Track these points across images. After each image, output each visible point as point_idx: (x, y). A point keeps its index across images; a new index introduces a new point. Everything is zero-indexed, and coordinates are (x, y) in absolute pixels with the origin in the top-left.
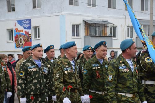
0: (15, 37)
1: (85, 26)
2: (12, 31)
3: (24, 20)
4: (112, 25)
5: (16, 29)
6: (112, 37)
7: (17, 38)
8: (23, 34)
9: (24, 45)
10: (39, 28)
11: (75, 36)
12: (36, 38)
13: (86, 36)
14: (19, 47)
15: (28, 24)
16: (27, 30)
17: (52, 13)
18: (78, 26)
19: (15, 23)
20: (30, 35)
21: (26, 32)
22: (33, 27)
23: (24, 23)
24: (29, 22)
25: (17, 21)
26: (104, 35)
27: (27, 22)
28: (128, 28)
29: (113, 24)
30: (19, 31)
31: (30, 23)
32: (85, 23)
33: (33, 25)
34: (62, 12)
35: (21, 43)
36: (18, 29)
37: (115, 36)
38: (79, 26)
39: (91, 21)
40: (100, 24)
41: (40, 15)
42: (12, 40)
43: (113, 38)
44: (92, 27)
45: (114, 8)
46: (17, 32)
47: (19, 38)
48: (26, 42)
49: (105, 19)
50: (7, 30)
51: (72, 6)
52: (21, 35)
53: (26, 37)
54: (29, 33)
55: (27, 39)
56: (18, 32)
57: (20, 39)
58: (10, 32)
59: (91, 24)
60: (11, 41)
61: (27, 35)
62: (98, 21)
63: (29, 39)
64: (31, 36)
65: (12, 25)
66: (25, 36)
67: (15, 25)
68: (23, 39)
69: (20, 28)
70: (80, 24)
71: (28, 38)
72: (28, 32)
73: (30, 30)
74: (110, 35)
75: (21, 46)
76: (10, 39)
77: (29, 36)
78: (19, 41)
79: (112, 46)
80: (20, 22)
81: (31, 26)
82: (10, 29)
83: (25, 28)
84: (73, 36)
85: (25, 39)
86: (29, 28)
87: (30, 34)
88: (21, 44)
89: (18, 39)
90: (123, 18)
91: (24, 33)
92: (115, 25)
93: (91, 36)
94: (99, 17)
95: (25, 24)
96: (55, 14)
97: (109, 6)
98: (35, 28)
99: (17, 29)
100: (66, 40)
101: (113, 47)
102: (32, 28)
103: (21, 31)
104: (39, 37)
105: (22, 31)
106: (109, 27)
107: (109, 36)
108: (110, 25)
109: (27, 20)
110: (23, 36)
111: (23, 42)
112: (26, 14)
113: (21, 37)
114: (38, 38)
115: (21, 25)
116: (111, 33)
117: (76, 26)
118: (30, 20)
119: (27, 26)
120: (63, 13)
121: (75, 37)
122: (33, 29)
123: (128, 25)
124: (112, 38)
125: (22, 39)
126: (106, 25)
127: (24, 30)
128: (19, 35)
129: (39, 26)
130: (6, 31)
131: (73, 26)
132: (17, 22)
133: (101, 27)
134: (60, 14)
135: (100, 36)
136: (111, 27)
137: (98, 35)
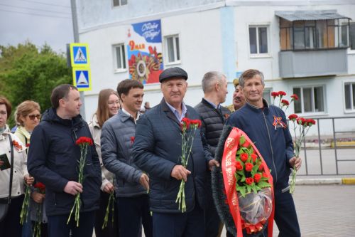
0: (129, 61)
1: (280, 28)
2: (123, 47)
3: (147, 23)
4: (347, 21)
5: (130, 44)
6: (346, 48)
7: (133, 62)
8: (146, 53)
9: (147, 77)
10: (177, 39)
11: (256, 52)
12: (173, 60)
13: (282, 51)
15: (156, 30)
16: (153, 45)
17: (204, 3)
18: (263, 30)
19: (129, 30)
20: (159, 56)
21: (150, 48)
22: (165, 37)
23: (147, 28)
24: (156, 26)
25: (133, 25)
26: (325, 47)
27: (153, 27)
29: (349, 19)
30: (137, 47)
31: (159, 27)
32: (281, 21)
33: (166, 31)
35: (141, 73)
36: (136, 44)
38: (266, 28)
39: (293, 16)
40: (315, 21)
41: (179, 10)
42: (125, 67)
43: (349, 51)
44: (295, 29)
46: (132, 48)
47: (137, 63)
48: (151, 70)
49: (328, 8)
50: (113, 46)
52: (141, 56)
53: (152, 60)
54: (158, 51)
55: (153, 64)
56: (135, 49)
57: (140, 65)
58: (118, 49)
59: (294, 22)
60: (122, 70)
61: (153, 55)
62: (311, 15)
63: (157, 64)
64: (161, 58)
65: (123, 34)
66: (148, 56)
67: (129, 35)
68: (147, 65)
69: (139, 40)
70: (268, 25)
71: (156, 62)
72: (155, 48)
73: (160, 44)
74: (341, 45)
75: (142, 80)
76: (119, 66)
77: (158, 58)
78: (138, 70)
79: (346, 70)
80: (139, 28)
81: (160, 34)
82: (119, 44)
83: (149, 40)
84: (253, 51)
85: (149, 64)
86: (158, 39)
87: (160, 54)
88: (141, 75)
89: (136, 66)
91: (147, 50)
92: (354, 20)
93: (294, 50)
94: (314, 5)
95: (149, 30)
96: (210, 5)
98: (170, 39)
99: (132, 44)
100: (237, 63)
101: (350, 72)
102: (163, 39)
103: (140, 48)
104: (178, 59)
105: (143, 46)
106: (338, 26)
107: (339, 48)
108: (341, 21)
109: (152, 22)
110: (145, 57)
111: (146, 71)
112: (150, 9)
113: (141, 59)
114: (177, 61)
115: (141, 33)
116: (345, 43)
117: (260, 29)
118: (158, 22)
119: (156, 34)
120: (228, 2)
121: (259, 55)
122: (165, 41)
124: (345, 52)
125: (145, 65)
126: (330, 23)
127: (147, 45)
128: (136, 56)
129: (177, 35)
130: (110, 48)
131: (252, 30)
132: (132, 28)
133: (319, 27)
134: (222, 4)
135: (317, 49)
136: (344, 27)
137: (312, 46)
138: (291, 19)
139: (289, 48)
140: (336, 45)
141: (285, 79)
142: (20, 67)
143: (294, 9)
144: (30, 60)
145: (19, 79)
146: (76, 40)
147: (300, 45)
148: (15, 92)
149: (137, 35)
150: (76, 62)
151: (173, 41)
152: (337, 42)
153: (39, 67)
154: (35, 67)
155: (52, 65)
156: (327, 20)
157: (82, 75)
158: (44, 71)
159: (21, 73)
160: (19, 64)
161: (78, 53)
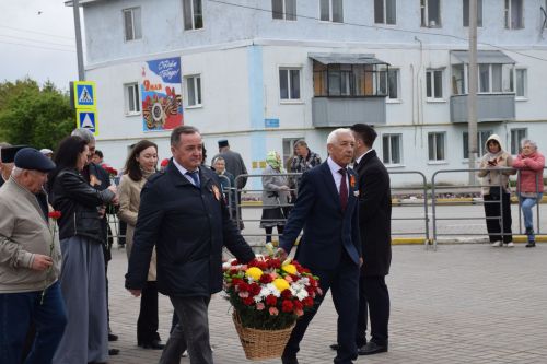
0: (143, 103)
1: (314, 71)
2: (137, 86)
3: (164, 60)
4: (385, 66)
5: (145, 84)
6: (384, 97)
7: (147, 104)
8: (161, 95)
9: (164, 121)
10: (199, 80)
11: (287, 98)
12: (194, 104)
13: (316, 97)
14: (154, 127)
15: (174, 69)
16: (171, 86)
18: (295, 73)
19: (144, 68)
20: (178, 98)
21: (168, 89)
22: (185, 77)
23: (165, 66)
24: (175, 65)
25: (148, 62)
26: (363, 94)
27: (171, 65)
28: (428, 75)
29: (388, 65)
30: (152, 87)
31: (179, 66)
32: (315, 63)
33: (186, 71)
34: (253, 37)
35: (157, 117)
36: (151, 83)
37: (393, 96)
38: (298, 71)
39: (328, 58)
40: (352, 65)
41: (200, 47)
42: (138, 110)
43: (388, 100)
44: (330, 73)
45: (391, 21)
46: (147, 89)
47: (153, 105)
48: (169, 114)
49: (366, 52)
50: (126, 85)
51: (278, 21)
52: (157, 98)
53: (169, 103)
54: (177, 93)
55: (171, 108)
56: (150, 90)
57: (157, 108)
58: (131, 89)
59: (328, 65)
60: (135, 113)
61: (171, 97)
62: (348, 59)
64: (180, 101)
65: (137, 73)
66: (166, 98)
67: (144, 74)
68: (163, 108)
69: (155, 79)
70: (301, 68)
71: (174, 105)
72: (173, 89)
73: (179, 85)
74: (379, 93)
75: (158, 125)
76: (132, 109)
77: (176, 100)
78: (153, 114)
79: (384, 120)
80: (155, 66)
81: (179, 73)
82: (132, 83)
83: (166, 79)
84: (284, 96)
85: (167, 107)
86: (177, 79)
87: (179, 96)
88: (157, 119)
89: (151, 108)
90: (414, 48)
91: (164, 92)
92: (394, 65)
93: (329, 97)
94: (351, 48)
96: (236, 43)
97: (379, 19)
98: (190, 79)
99: (147, 83)
100: (266, 109)
101: (388, 124)
102: (182, 80)
103: (156, 88)
104: (200, 102)
105: (160, 87)
106: (376, 72)
107: (376, 96)
108: (380, 66)
109: (170, 60)
110: (162, 99)
111: (163, 115)
112: (169, 45)
113: (157, 101)
114: (198, 105)
115: (157, 72)
116: (384, 91)
117: (292, 72)
118: (178, 60)
119: (172, 74)
120: (256, 40)
121: (290, 101)
122: (184, 82)
123: (427, 66)
124: (384, 104)
125: (161, 108)
126: (368, 69)
127: (165, 85)
128: (152, 97)
129: (199, 75)
130: (122, 87)
131: (283, 73)
132: (147, 66)
133: (356, 72)
134: (250, 42)
135: (353, 97)
136: (382, 72)
137: (348, 93)
138: (326, 63)
139: (323, 94)
140: (374, 93)
141: (318, 128)
142: (16, 107)
143: (329, 51)
144: (28, 98)
145: (15, 121)
146: (82, 77)
147: (335, 91)
148: (11, 136)
149: (153, 74)
150: (80, 103)
151: (194, 82)
152: (375, 89)
153: (39, 108)
154: (34, 107)
155: (53, 106)
156: (364, 65)
157: (87, 118)
158: (43, 112)
159: (17, 115)
160: (15, 103)
161: (83, 93)
